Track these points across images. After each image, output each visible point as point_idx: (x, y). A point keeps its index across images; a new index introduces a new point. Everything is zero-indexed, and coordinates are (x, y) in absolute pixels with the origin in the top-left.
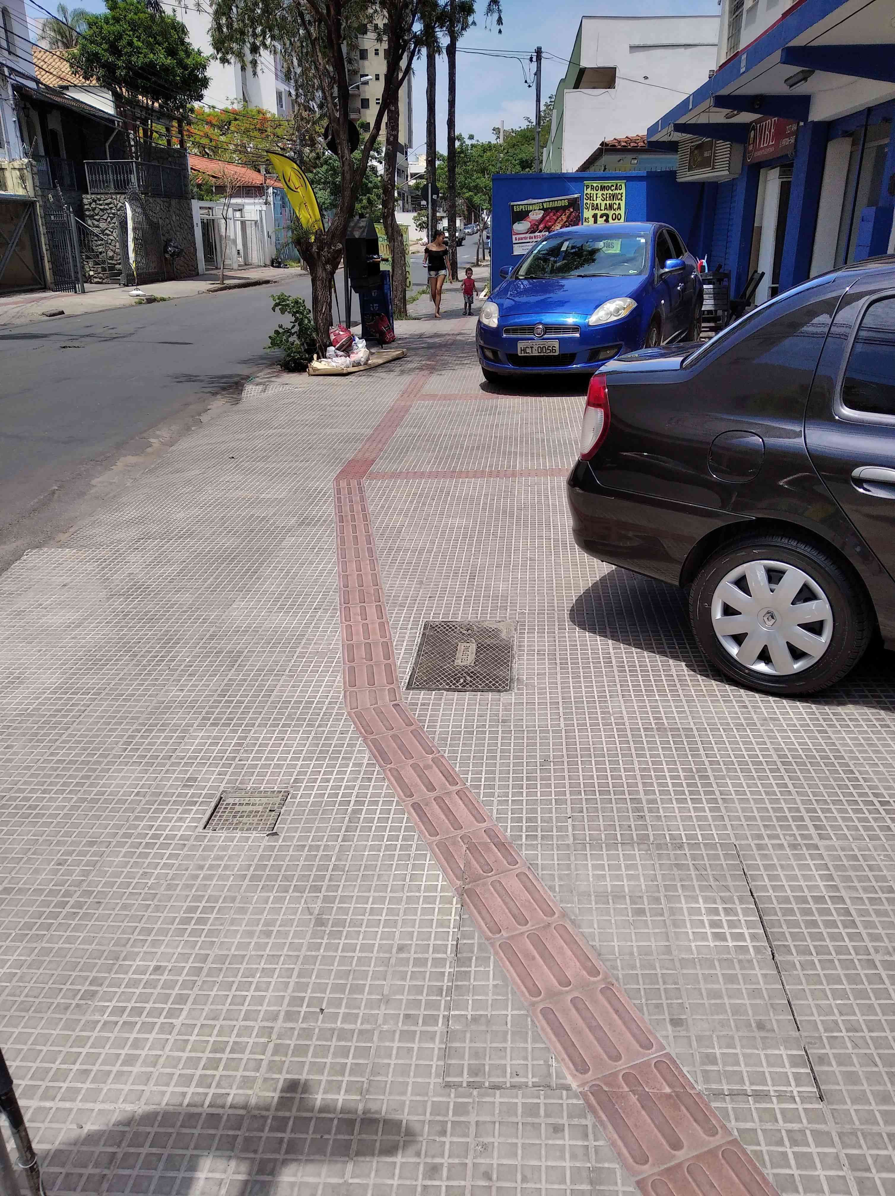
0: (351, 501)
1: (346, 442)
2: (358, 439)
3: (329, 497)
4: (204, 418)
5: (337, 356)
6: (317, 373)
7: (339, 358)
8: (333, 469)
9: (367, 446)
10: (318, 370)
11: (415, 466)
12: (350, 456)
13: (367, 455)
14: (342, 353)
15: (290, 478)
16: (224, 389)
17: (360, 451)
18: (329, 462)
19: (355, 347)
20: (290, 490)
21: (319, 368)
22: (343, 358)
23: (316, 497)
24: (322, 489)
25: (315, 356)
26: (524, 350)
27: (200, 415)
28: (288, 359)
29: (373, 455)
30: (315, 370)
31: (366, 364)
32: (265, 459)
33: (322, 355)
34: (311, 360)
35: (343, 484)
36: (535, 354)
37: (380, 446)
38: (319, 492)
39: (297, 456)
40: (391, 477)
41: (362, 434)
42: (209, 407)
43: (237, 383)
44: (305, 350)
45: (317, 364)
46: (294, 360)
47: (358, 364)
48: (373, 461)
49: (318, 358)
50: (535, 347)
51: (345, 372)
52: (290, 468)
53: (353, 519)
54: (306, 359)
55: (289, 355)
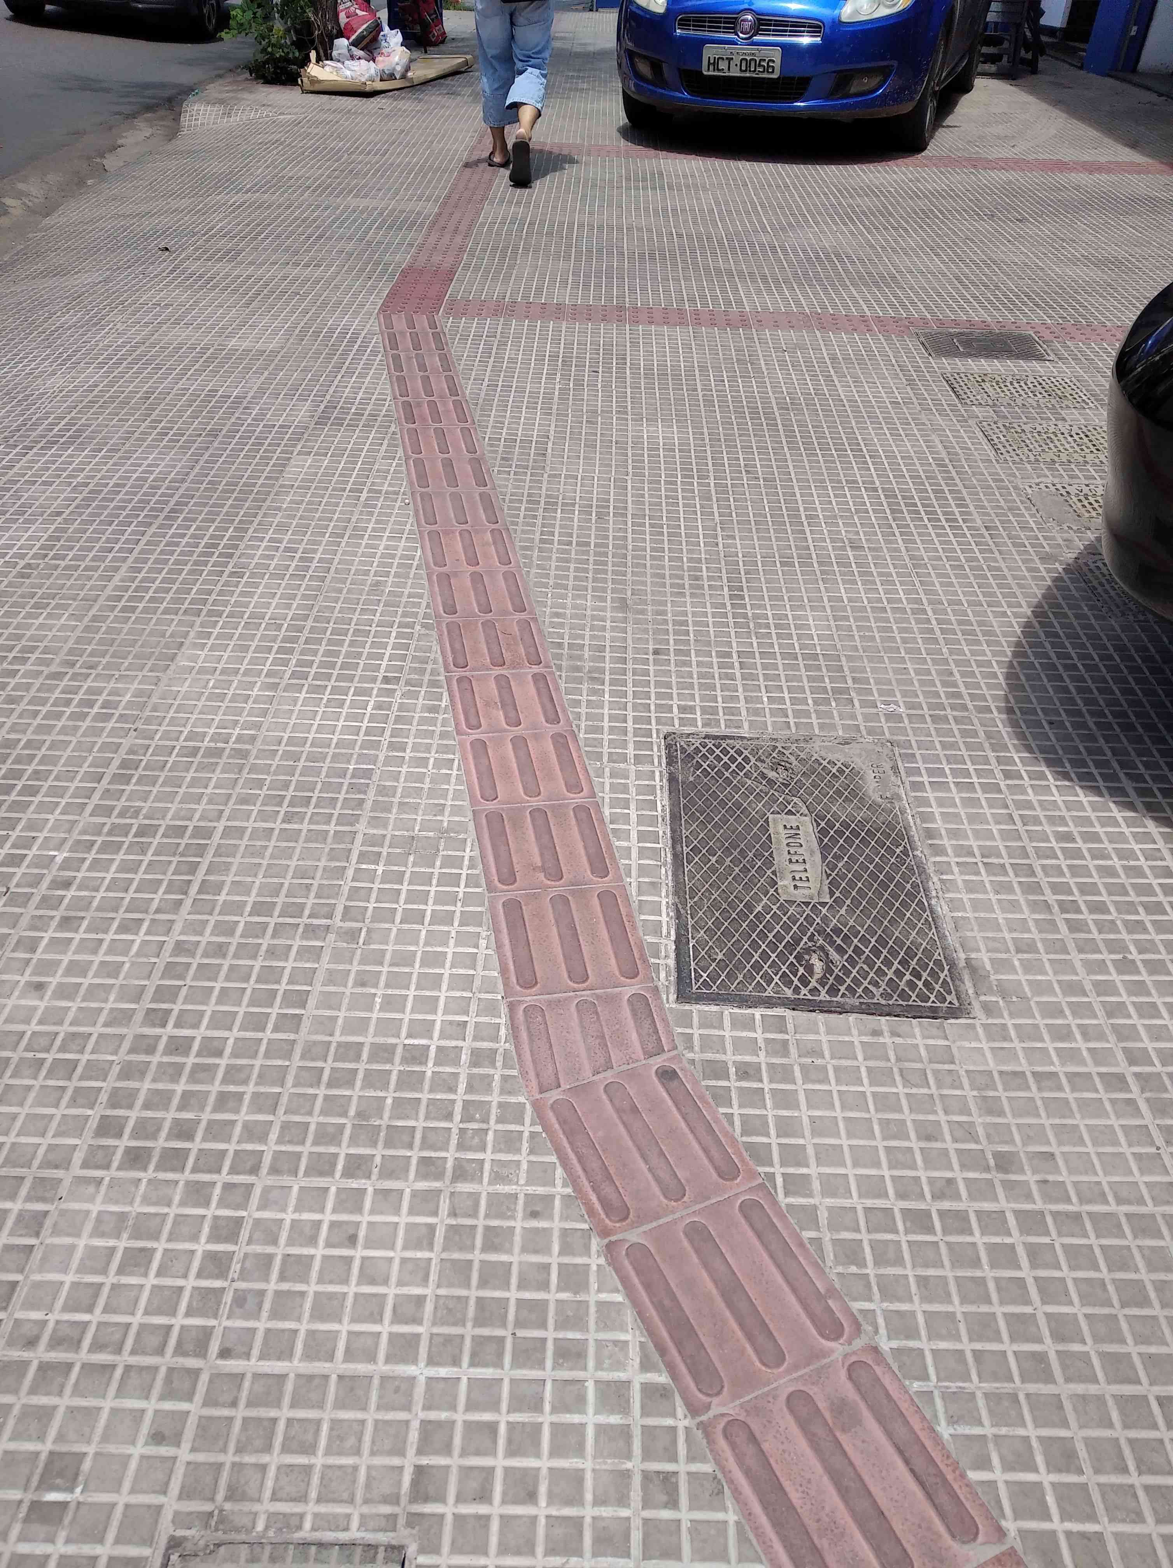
0: (422, 367)
1: (390, 227)
2: (413, 223)
3: (374, 353)
4: (111, 162)
5: (352, 57)
6: (317, 87)
7: (356, 63)
8: (374, 287)
9: (432, 239)
10: (319, 82)
11: (539, 290)
12: (403, 258)
13: (437, 258)
14: (361, 53)
15: (287, 303)
16: (149, 108)
17: (421, 247)
18: (362, 270)
19: (383, 44)
20: (290, 332)
21: (321, 77)
22: (363, 62)
23: (345, 353)
24: (356, 335)
25: (313, 55)
26: (715, 64)
27: (102, 156)
28: (261, 57)
29: (450, 260)
30: (314, 81)
31: (404, 77)
32: (232, 255)
33: (325, 55)
34: (306, 61)
35: (400, 323)
36: (735, 73)
37: (458, 239)
38: (353, 341)
39: (296, 253)
40: (496, 312)
41: (419, 214)
42: (120, 142)
43: (170, 100)
44: (293, 43)
45: (317, 71)
46: (272, 60)
47: (392, 77)
48: (451, 273)
49: (319, 60)
50: (737, 60)
51: (368, 89)
52: (284, 278)
53: (436, 416)
54: (294, 62)
55: (264, 50)
